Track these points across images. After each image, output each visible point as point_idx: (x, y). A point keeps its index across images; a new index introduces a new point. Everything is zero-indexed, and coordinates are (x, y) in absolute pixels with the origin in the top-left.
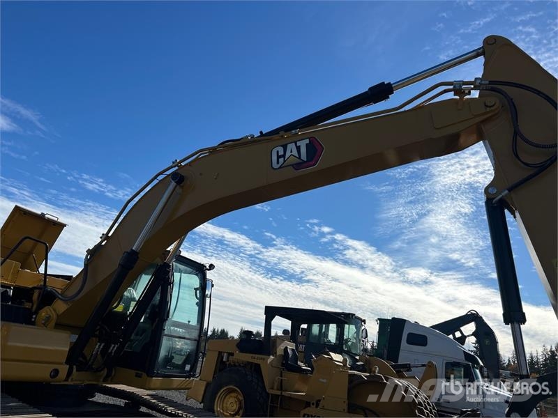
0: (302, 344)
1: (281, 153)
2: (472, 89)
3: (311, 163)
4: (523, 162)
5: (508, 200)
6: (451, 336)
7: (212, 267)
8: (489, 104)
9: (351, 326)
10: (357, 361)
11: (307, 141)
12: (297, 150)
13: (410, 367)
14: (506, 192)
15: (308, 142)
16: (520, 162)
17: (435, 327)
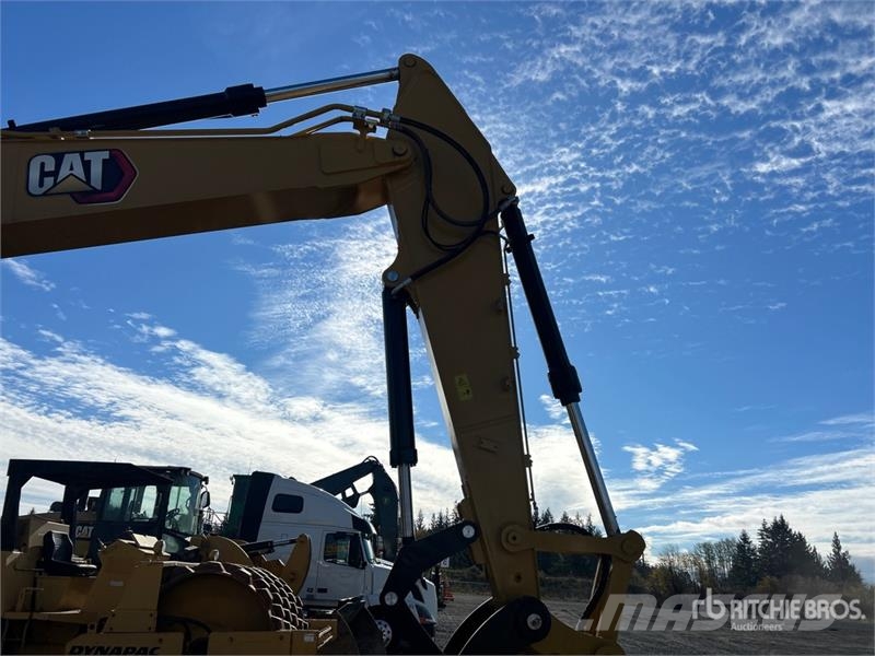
0: (89, 525)
1: (50, 167)
2: (378, 124)
3: (111, 194)
4: (433, 242)
5: (411, 292)
6: (339, 497)
8: (397, 151)
9: (183, 488)
10: (188, 544)
11: (106, 155)
12: (84, 167)
13: (272, 546)
14: (409, 280)
15: (107, 157)
16: (430, 242)
17: (318, 484)
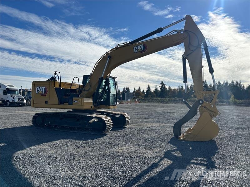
1: (136, 48)
3: (144, 51)
7: (116, 77)
11: (143, 45)
12: (140, 47)
14: (186, 56)
